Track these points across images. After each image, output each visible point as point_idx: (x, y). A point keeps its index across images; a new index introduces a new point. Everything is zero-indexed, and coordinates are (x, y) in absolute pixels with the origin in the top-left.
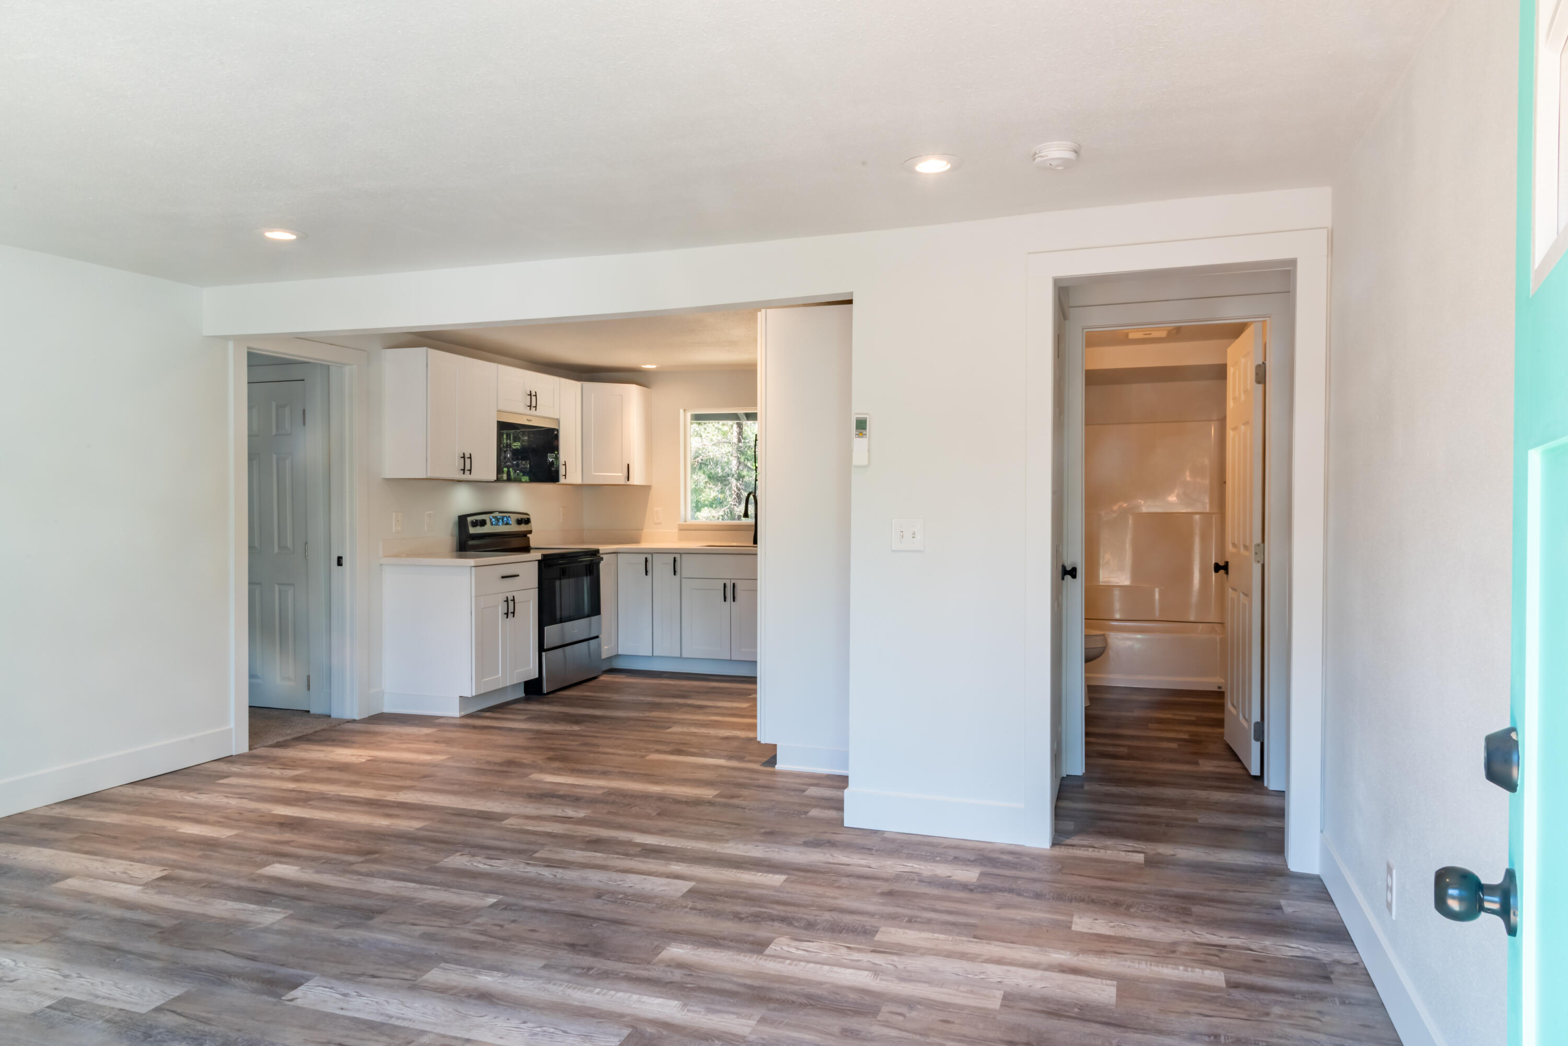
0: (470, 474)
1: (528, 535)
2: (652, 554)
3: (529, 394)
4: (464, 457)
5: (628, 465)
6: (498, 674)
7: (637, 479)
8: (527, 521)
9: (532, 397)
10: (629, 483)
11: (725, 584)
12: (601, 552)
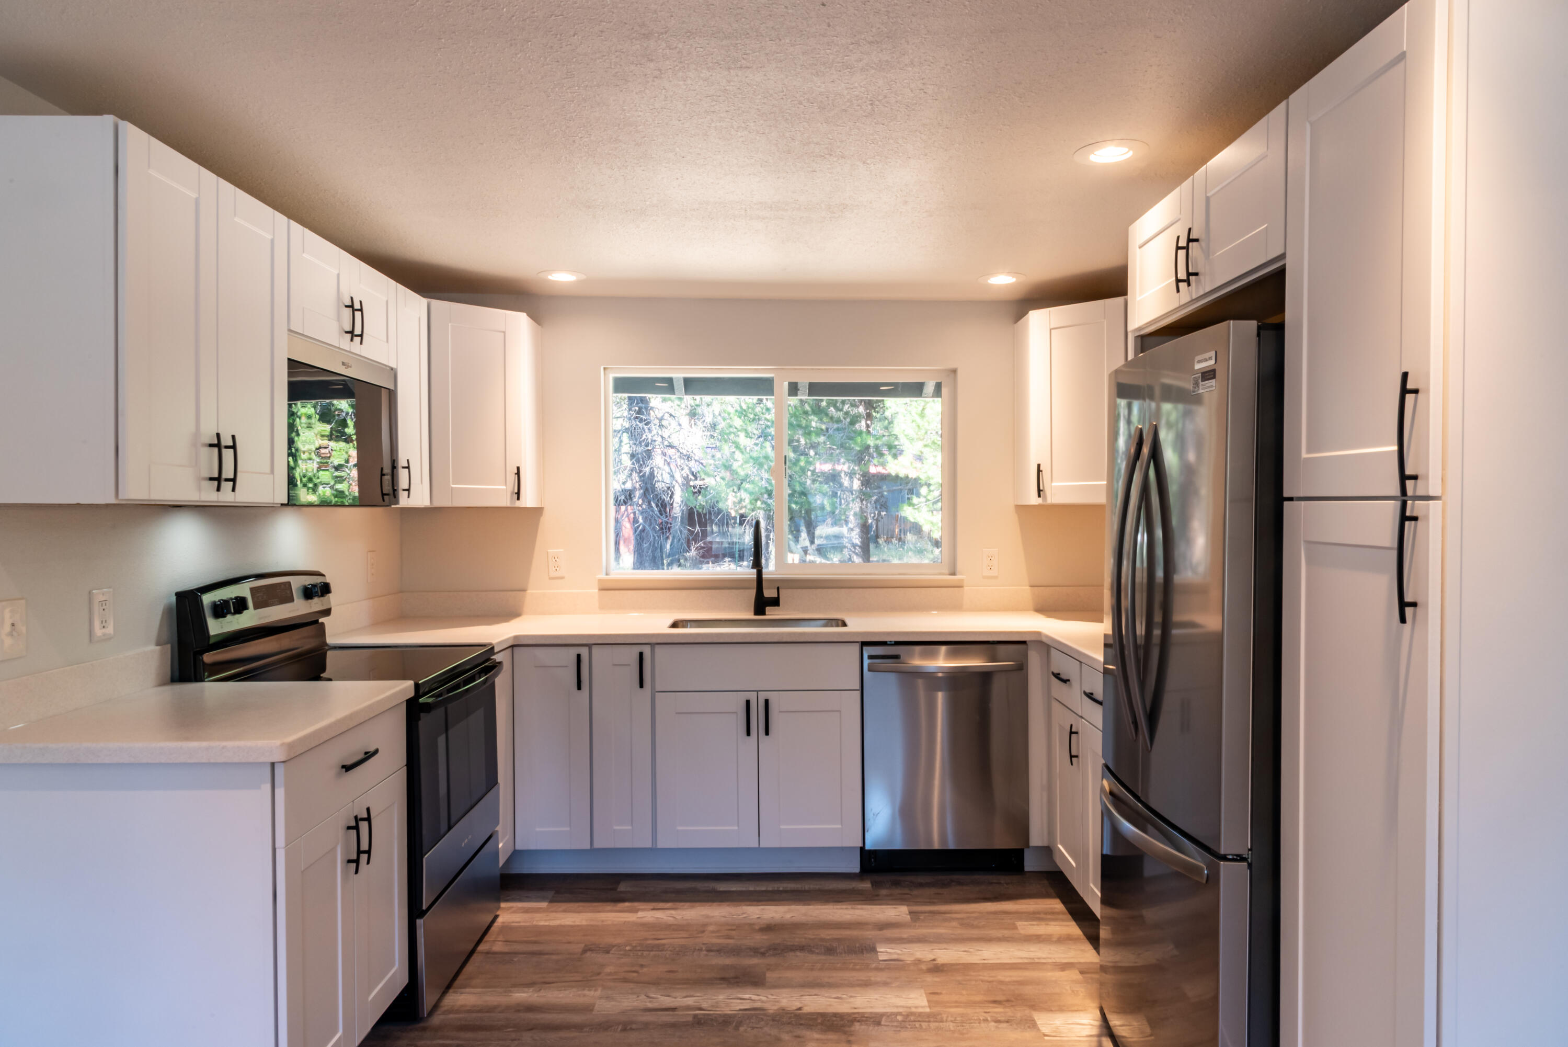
0: (230, 491)
1: (324, 622)
2: (589, 646)
3: (349, 306)
4: (218, 446)
5: (518, 468)
6: (338, 1030)
7: (532, 497)
8: (325, 589)
9: (357, 310)
10: (518, 504)
11: (748, 702)
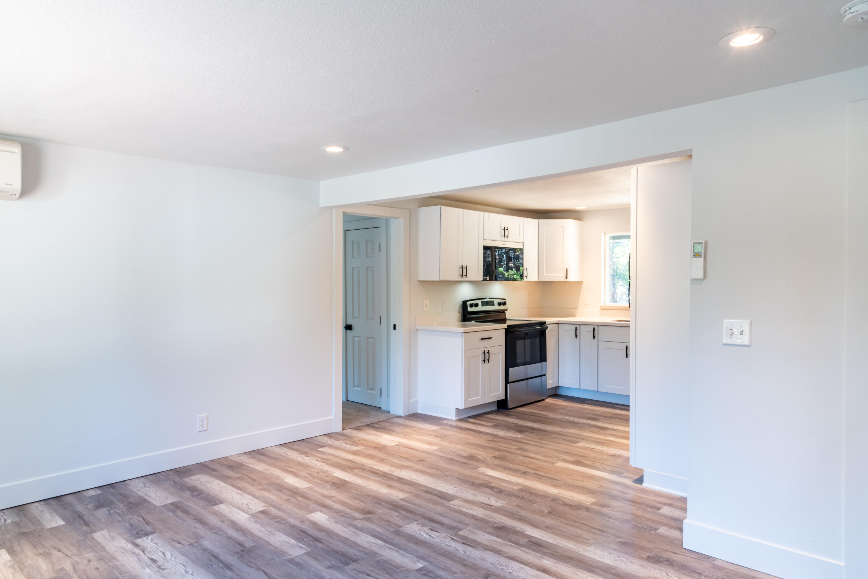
0: (466, 277)
1: (505, 312)
2: (580, 325)
3: (504, 228)
4: (462, 268)
5: (567, 269)
6: (479, 396)
7: (572, 278)
8: (504, 304)
9: (505, 230)
10: (567, 280)
12: (547, 323)
